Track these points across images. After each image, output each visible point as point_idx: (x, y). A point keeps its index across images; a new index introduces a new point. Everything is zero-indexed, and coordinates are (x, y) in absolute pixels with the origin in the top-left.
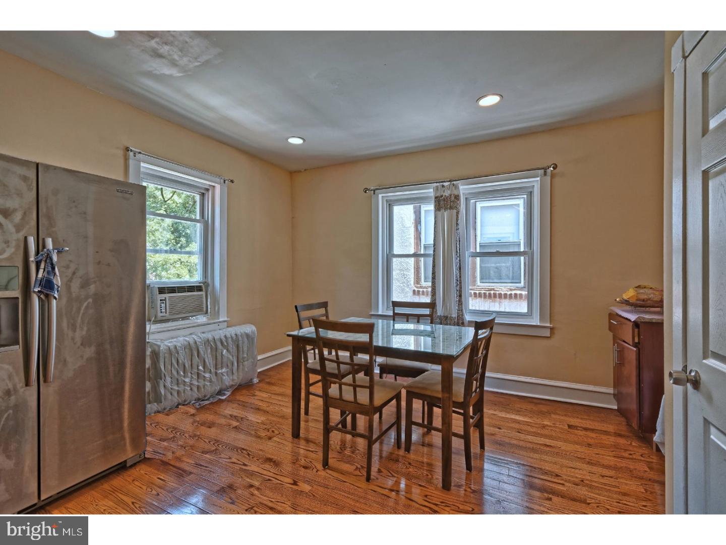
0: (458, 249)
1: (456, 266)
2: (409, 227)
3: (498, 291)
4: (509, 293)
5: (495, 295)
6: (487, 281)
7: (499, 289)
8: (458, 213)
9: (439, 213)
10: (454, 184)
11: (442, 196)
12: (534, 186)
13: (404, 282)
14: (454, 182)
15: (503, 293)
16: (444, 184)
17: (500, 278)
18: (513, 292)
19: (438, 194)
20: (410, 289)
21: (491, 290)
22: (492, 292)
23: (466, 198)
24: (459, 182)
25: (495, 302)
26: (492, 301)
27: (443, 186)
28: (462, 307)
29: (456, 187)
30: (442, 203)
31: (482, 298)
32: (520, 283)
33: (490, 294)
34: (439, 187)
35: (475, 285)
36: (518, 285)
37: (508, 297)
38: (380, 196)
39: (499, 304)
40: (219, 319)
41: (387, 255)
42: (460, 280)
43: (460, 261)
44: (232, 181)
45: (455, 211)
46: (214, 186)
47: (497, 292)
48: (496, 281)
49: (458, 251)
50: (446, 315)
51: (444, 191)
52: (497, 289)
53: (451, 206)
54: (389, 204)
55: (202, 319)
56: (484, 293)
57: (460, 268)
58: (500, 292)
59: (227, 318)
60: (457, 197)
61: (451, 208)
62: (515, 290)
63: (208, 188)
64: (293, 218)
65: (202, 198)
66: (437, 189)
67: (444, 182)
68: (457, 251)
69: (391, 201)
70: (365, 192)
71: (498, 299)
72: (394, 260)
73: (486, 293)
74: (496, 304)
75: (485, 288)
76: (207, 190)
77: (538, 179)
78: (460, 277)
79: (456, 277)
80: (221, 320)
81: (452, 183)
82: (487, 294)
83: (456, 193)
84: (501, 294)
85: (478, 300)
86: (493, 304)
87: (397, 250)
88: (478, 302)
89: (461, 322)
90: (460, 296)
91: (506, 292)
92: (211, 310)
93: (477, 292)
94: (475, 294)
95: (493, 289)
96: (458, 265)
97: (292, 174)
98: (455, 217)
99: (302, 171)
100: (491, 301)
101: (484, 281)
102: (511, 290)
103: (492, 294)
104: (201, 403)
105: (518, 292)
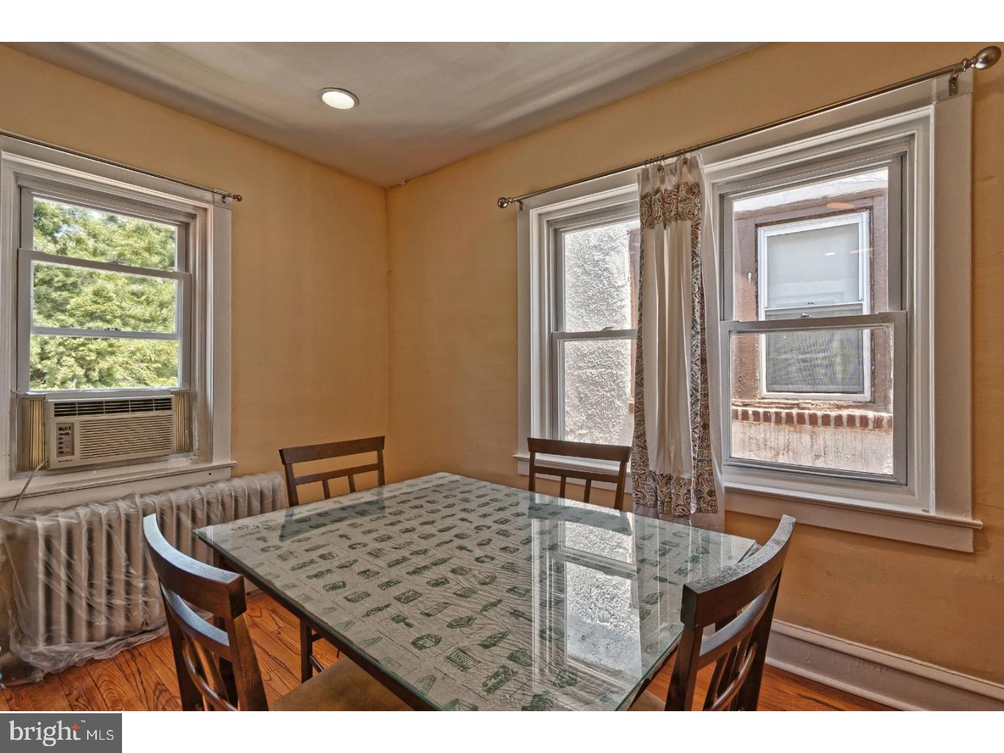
0: (697, 314)
1: (693, 354)
2: (623, 286)
3: (808, 409)
4: (834, 413)
5: (801, 418)
6: (785, 388)
7: (809, 406)
8: (696, 227)
9: (652, 234)
10: (685, 162)
11: (658, 191)
12: (913, 135)
13: (613, 390)
14: (688, 156)
15: (819, 413)
16: (663, 163)
17: (812, 382)
18: (845, 413)
19: (649, 189)
20: (624, 402)
21: (792, 406)
22: (795, 411)
23: (722, 197)
24: (698, 152)
25: (800, 432)
26: (795, 430)
27: (660, 168)
28: (710, 453)
29: (692, 166)
30: (657, 208)
31: (773, 424)
32: (862, 392)
33: (789, 416)
34: (650, 171)
35: (754, 396)
36: (858, 397)
37: (832, 422)
38: (533, 214)
39: (812, 438)
40: (211, 460)
41: (551, 336)
42: (705, 389)
43: (703, 342)
44: (238, 198)
45: (689, 223)
46: (205, 210)
47: (806, 412)
48: (805, 388)
49: (698, 320)
50: (667, 473)
51: (663, 181)
52: (805, 405)
53: (677, 214)
54: (556, 231)
55: (180, 462)
56: (776, 413)
57: (703, 361)
58: (813, 412)
59: (232, 460)
60: (695, 190)
61: (679, 216)
62: (848, 407)
63: (193, 212)
64: (389, 272)
65: (184, 232)
66: (645, 177)
67: (664, 158)
68: (694, 321)
69: (556, 221)
70: (501, 206)
71: (807, 426)
72: (569, 346)
73: (780, 413)
74: (803, 436)
75: (779, 403)
76: (193, 216)
77: (929, 110)
78: (705, 381)
79: (693, 381)
80: (215, 463)
81: (682, 157)
82: (783, 415)
83: (690, 178)
84: (815, 415)
85: (763, 426)
86: (796, 436)
87: (570, 327)
88: (761, 430)
89: (706, 489)
90: (706, 426)
91: (828, 412)
92: (199, 444)
93: (761, 410)
94: (756, 414)
95: (798, 406)
96: (699, 352)
97: (387, 190)
98: (689, 237)
99: (402, 182)
100: (792, 429)
101: (776, 387)
102: (839, 407)
103: (795, 416)
104: (132, 640)
105: (858, 413)
